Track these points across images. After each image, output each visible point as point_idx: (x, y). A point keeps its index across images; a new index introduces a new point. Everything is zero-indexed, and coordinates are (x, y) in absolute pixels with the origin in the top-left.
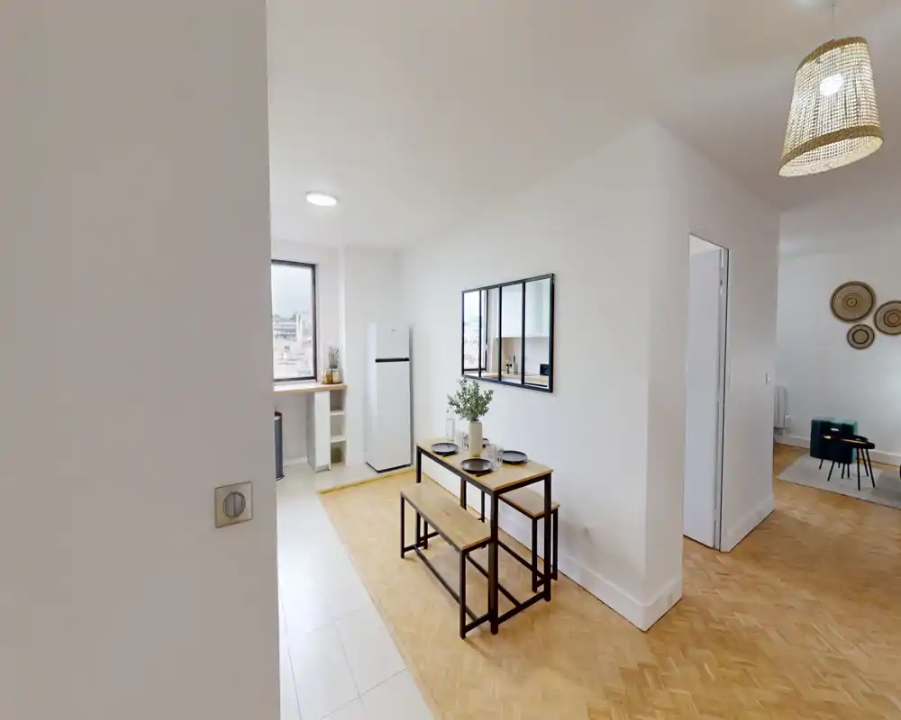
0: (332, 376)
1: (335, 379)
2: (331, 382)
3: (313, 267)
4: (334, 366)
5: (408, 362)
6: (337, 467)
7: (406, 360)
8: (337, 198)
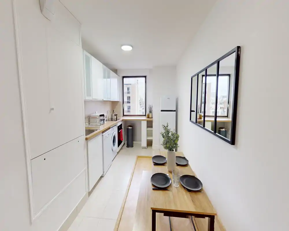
0: (149, 115)
1: (150, 117)
2: (148, 117)
3: (145, 77)
4: (151, 112)
5: (175, 112)
6: (149, 148)
7: (174, 111)
8: (132, 46)
